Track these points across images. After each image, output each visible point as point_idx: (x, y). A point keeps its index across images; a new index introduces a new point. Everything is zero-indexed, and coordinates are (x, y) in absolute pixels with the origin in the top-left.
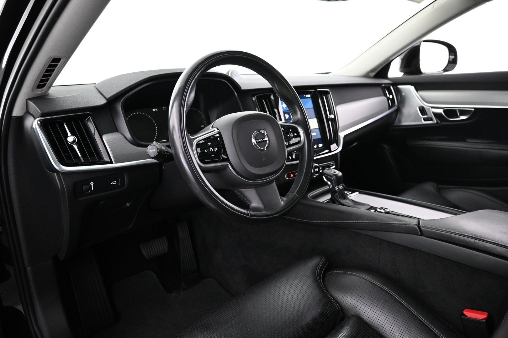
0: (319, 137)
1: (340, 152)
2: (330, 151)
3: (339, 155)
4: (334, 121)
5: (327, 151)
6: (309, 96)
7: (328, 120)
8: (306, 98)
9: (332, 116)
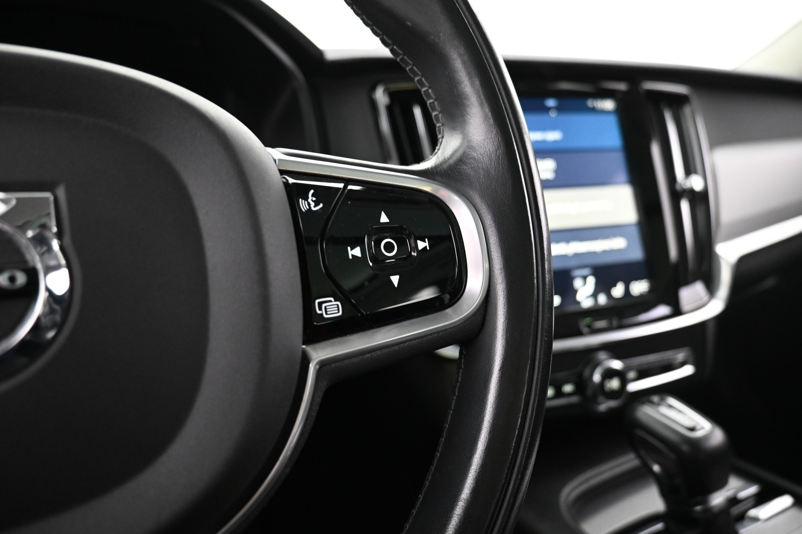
0: (637, 254)
1: (719, 319)
2: (677, 312)
3: (711, 330)
4: (700, 200)
5: (663, 310)
6: (608, 105)
7: (676, 195)
8: (594, 110)
9: (696, 183)
